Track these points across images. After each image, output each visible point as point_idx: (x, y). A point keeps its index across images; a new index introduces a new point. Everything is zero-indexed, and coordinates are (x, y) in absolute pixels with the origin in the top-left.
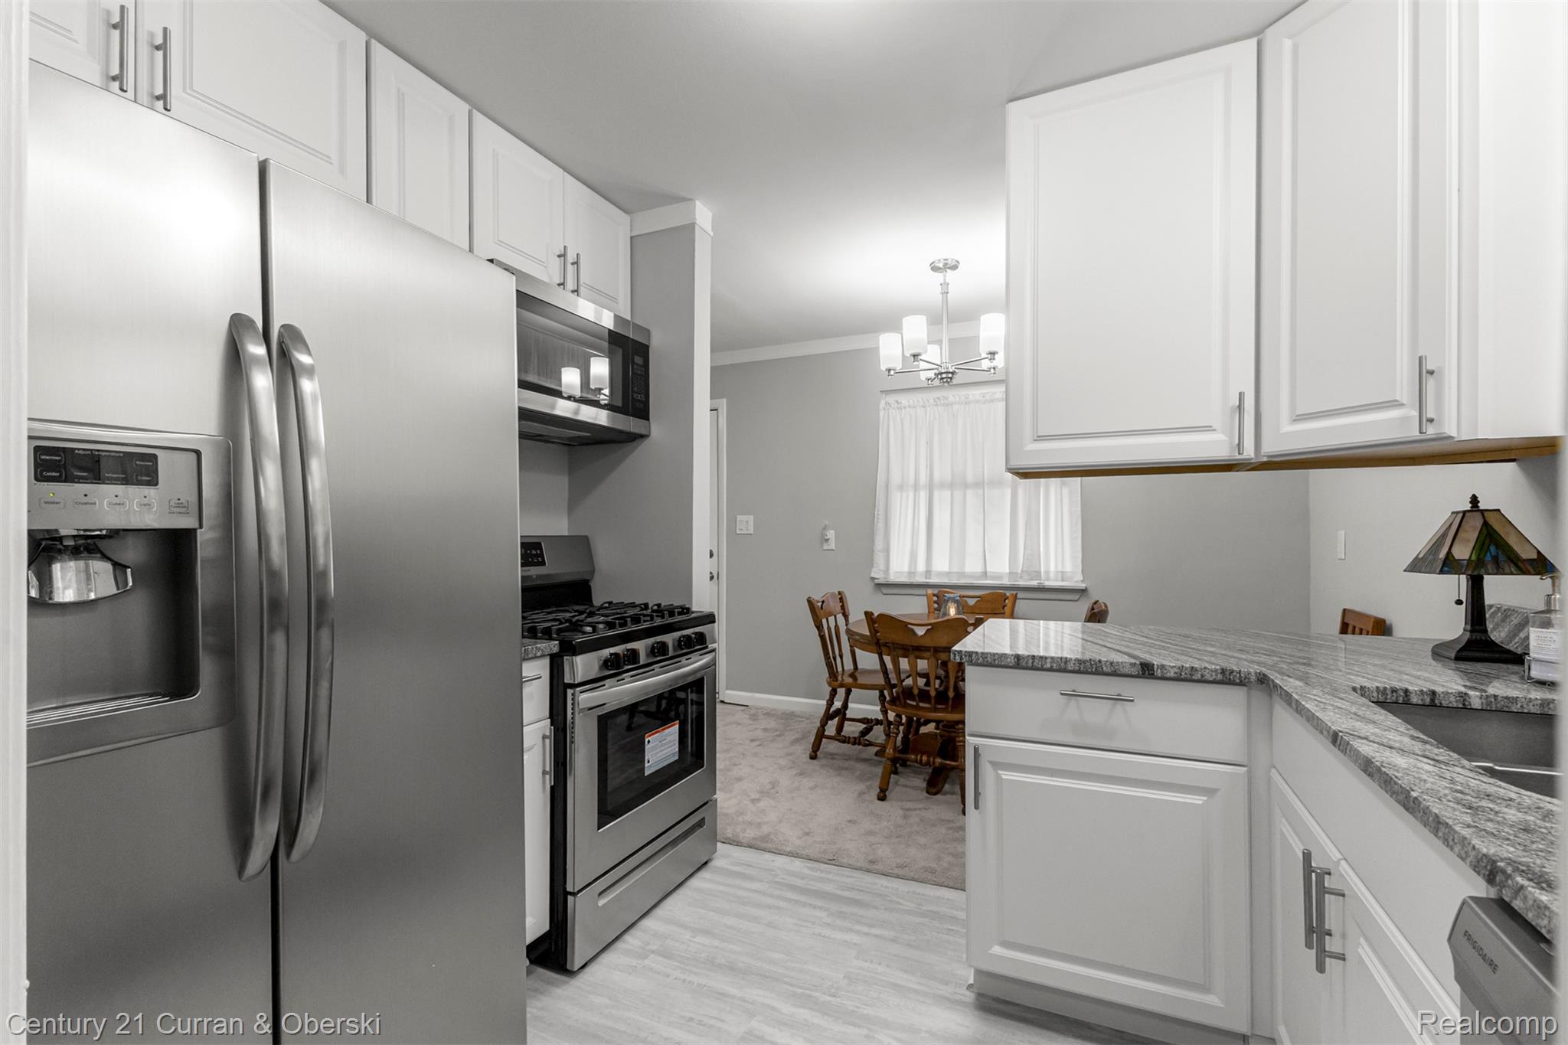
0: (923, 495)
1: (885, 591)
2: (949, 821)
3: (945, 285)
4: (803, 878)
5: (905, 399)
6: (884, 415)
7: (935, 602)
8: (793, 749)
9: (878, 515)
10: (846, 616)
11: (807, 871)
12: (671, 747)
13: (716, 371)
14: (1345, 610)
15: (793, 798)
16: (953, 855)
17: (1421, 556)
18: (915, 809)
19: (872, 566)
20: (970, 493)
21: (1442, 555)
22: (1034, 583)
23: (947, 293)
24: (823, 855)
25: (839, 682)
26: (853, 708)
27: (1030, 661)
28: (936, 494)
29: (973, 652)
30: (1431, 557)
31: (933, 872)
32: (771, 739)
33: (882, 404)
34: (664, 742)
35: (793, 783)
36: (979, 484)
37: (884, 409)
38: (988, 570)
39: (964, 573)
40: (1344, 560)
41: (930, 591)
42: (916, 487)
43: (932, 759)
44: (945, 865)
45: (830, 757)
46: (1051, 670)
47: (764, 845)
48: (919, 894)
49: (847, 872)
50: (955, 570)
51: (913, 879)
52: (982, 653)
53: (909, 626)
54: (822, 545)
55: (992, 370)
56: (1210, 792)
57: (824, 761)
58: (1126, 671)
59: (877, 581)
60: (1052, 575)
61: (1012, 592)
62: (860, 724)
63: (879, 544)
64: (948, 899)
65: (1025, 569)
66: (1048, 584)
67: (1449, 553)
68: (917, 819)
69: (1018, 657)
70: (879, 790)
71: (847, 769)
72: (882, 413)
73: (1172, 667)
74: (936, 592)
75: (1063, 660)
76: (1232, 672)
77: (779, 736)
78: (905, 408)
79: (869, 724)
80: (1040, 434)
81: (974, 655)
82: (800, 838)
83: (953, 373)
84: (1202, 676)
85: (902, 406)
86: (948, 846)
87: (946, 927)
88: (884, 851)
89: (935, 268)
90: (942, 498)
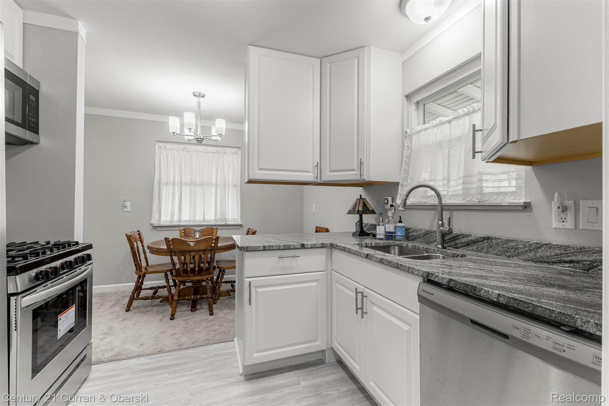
0: (177, 188)
1: (158, 229)
2: (205, 319)
3: (199, 103)
4: (149, 364)
5: (168, 146)
6: (158, 152)
7: (183, 233)
8: (112, 310)
9: (155, 195)
10: (142, 242)
11: (149, 361)
12: (71, 319)
13: (87, 116)
14: (316, 227)
15: (125, 332)
16: (214, 331)
17: (350, 210)
18: (189, 319)
19: (151, 218)
20: (198, 188)
21: (357, 209)
22: (223, 223)
23: (200, 106)
24: (155, 351)
25: (143, 272)
26: (145, 284)
27: (268, 247)
28: (183, 187)
29: (248, 247)
30: (354, 210)
31: (208, 340)
32: (97, 308)
33: (157, 146)
34: (68, 318)
35: (121, 325)
36: (202, 185)
37: (158, 149)
38: (205, 219)
39: (196, 220)
40: (315, 213)
41: (181, 228)
42: (174, 184)
43: (190, 297)
44: (212, 336)
45: (137, 308)
46: (275, 250)
47: (119, 358)
48: (206, 350)
49: (170, 354)
50: (192, 219)
51: (201, 346)
52: (252, 247)
53: (187, 242)
54: (123, 209)
55: (216, 141)
56: (317, 281)
57: (135, 311)
58: (297, 247)
59: (154, 225)
60: (230, 220)
61: (216, 227)
62: (150, 290)
63: (155, 208)
64: (218, 348)
65: (220, 218)
66: (228, 223)
67: (358, 209)
68: (192, 323)
69: (264, 247)
70: (171, 316)
71: (148, 311)
72: (157, 151)
73: (309, 244)
74: (183, 228)
75: (279, 246)
76: (324, 244)
77: (101, 305)
78: (168, 150)
79: (156, 289)
80: (260, 168)
81: (249, 248)
82: (139, 348)
83: (203, 139)
84: (317, 246)
85: (167, 149)
86: (210, 329)
87: (222, 358)
88: (184, 340)
89: (195, 95)
90: (186, 190)
